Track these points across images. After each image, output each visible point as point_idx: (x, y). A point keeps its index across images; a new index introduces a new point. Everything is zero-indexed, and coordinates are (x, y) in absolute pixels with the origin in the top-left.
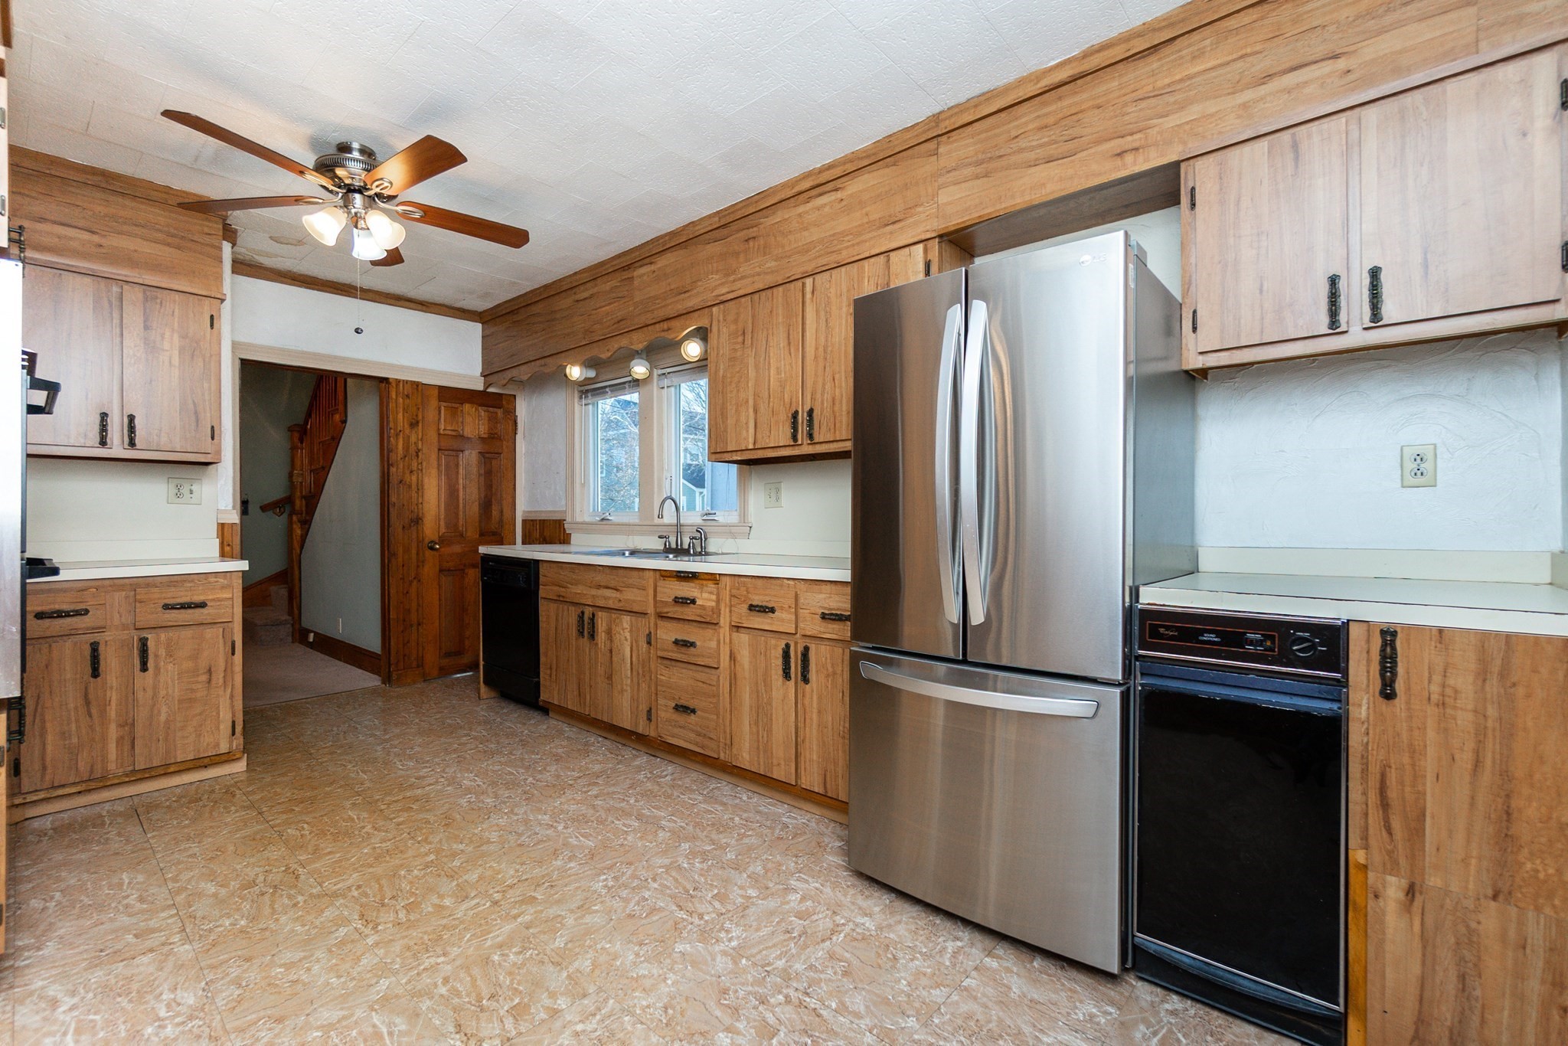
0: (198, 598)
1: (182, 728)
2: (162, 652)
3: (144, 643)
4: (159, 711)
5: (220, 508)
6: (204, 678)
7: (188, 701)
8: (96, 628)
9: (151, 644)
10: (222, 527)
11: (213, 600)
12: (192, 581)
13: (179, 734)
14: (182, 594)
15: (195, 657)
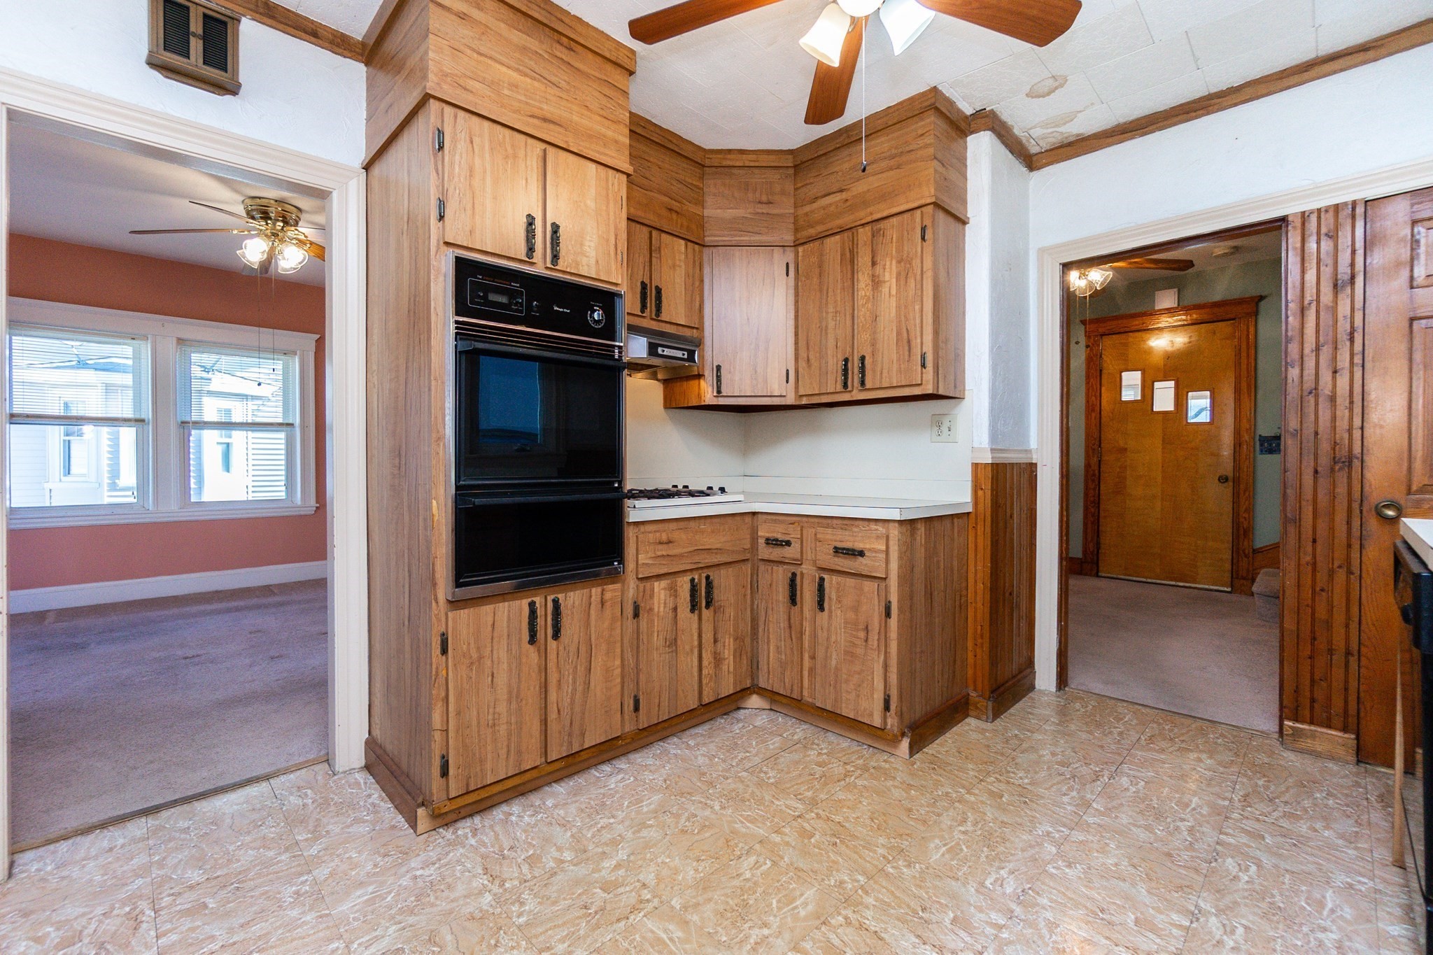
0: (859, 546)
1: (847, 681)
2: (834, 596)
3: (822, 580)
4: (831, 656)
5: (976, 445)
6: (862, 634)
7: (850, 655)
8: (795, 560)
9: (826, 584)
10: (976, 466)
11: (870, 550)
12: (858, 526)
13: (844, 686)
14: (847, 538)
15: (856, 609)
